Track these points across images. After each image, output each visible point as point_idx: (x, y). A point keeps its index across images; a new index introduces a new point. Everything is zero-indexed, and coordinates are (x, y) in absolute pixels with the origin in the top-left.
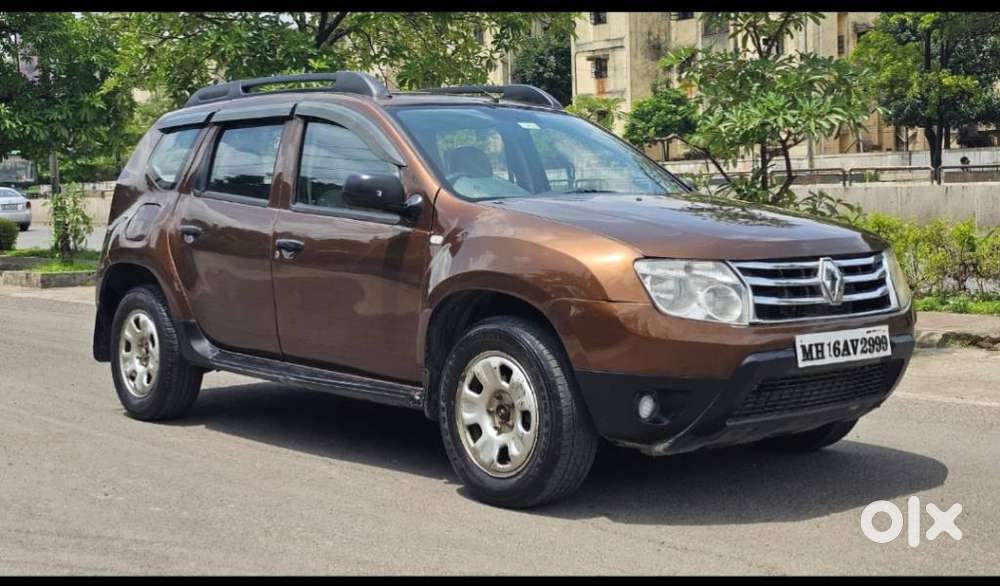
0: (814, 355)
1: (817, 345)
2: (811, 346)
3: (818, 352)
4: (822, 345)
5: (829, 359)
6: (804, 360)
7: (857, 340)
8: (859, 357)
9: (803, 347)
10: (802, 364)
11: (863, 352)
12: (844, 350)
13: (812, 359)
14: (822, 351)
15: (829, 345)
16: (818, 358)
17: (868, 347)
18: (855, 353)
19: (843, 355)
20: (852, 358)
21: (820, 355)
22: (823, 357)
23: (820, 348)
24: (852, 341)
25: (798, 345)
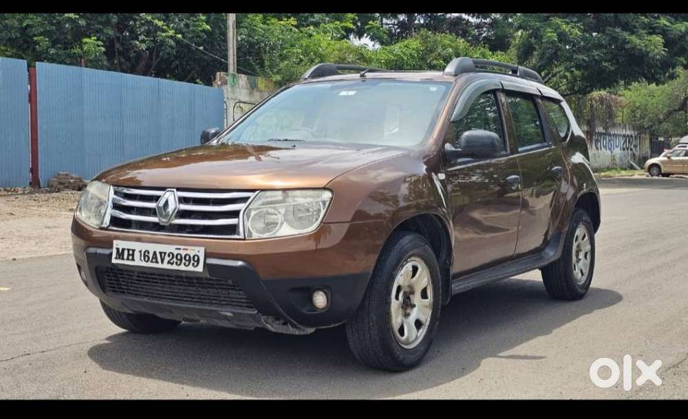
0: (125, 256)
1: (129, 250)
2: (123, 250)
3: (129, 255)
4: (133, 251)
5: (138, 262)
6: (116, 258)
7: (165, 253)
8: (166, 266)
9: (118, 249)
10: (114, 261)
11: (169, 262)
12: (153, 258)
13: (123, 259)
14: (133, 255)
15: (140, 252)
16: (128, 259)
17: (175, 260)
18: (162, 262)
19: (152, 262)
20: (159, 265)
21: (131, 258)
22: (133, 259)
23: (131, 252)
24: (161, 253)
25: (115, 246)
